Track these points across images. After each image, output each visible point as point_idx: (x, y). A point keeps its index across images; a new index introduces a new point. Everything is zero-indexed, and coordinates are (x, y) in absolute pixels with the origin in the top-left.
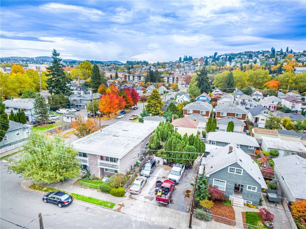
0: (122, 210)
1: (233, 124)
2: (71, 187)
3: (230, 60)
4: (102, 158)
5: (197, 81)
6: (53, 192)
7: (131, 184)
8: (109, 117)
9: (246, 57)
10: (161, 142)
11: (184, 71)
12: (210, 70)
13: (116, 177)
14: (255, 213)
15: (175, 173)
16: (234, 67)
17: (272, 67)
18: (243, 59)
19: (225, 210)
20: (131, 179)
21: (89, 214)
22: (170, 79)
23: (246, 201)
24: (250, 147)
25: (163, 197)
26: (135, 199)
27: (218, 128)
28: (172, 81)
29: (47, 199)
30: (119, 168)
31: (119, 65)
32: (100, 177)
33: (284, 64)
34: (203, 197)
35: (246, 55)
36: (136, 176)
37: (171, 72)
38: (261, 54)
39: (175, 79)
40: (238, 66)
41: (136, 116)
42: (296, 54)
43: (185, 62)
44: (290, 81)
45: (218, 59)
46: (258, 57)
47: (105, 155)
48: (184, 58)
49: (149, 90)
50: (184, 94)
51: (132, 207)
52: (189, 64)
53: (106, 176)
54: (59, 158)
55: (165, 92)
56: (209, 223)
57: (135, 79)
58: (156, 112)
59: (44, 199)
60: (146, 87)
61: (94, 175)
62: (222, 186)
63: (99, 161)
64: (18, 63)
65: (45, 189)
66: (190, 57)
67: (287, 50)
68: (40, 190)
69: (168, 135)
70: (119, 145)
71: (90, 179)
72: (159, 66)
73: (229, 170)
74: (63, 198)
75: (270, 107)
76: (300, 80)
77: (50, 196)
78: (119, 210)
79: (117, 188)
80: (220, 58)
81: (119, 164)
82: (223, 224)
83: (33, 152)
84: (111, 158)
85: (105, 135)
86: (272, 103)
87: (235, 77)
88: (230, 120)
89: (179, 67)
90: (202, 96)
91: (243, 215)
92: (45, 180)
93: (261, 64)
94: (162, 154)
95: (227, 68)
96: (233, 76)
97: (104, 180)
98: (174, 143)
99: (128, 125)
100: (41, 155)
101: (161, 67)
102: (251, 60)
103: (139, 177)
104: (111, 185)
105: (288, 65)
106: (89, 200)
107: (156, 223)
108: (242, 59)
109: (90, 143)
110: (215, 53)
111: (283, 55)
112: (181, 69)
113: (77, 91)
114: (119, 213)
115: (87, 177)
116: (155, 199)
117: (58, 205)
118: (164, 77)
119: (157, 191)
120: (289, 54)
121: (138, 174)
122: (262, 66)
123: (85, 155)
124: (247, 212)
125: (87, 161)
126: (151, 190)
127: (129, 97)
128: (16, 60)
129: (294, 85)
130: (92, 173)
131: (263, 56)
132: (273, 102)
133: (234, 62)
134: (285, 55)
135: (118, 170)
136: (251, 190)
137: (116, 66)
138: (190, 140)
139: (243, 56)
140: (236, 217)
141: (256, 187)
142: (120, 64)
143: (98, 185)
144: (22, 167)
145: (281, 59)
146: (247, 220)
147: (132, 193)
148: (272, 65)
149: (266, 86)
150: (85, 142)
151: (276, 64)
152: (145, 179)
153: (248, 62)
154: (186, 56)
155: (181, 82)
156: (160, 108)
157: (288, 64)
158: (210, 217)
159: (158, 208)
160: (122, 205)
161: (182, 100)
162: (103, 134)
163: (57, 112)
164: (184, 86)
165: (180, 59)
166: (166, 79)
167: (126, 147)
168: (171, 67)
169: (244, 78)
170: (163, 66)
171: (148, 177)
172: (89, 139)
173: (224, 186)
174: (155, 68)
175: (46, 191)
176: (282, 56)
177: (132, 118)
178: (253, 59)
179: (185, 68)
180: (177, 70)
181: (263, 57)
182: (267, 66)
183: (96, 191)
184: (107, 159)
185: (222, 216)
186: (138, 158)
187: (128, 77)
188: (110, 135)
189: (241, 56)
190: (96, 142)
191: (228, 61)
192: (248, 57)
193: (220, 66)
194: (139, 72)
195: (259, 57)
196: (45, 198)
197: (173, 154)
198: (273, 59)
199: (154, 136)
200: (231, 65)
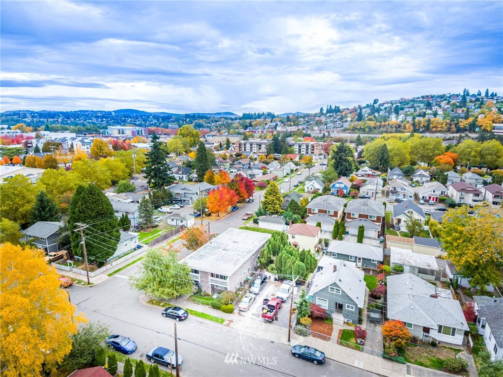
0: (231, 325)
1: (364, 229)
2: (185, 302)
3: (397, 111)
4: (212, 275)
5: (334, 160)
6: (171, 307)
7: (239, 301)
8: (218, 216)
9: (422, 105)
10: (272, 256)
11: (326, 130)
12: (366, 127)
13: (226, 294)
14: (351, 331)
15: (284, 291)
16: (402, 122)
17: (461, 122)
18: (418, 108)
19: (325, 327)
20: (240, 296)
21: (203, 327)
22: (302, 147)
23: (346, 319)
24: (373, 261)
25: (269, 314)
26: (244, 316)
27: (347, 233)
28: (305, 150)
29: (166, 314)
30: (228, 285)
31: (232, 119)
32: (210, 294)
33: (480, 116)
34: (304, 314)
35: (423, 103)
36: (245, 292)
37: (307, 131)
38: (445, 101)
39: (310, 147)
40: (408, 121)
41: (251, 214)
42: (499, 101)
43: (328, 115)
44: (473, 154)
45: (378, 110)
46: (441, 106)
47: (215, 272)
48: (327, 109)
49: (271, 167)
50: (315, 180)
51: (240, 323)
52: (335, 118)
53: (216, 292)
54: (175, 276)
55: (292, 171)
56: (306, 338)
57: (253, 148)
58: (274, 210)
59: (163, 314)
60: (267, 163)
61: (205, 291)
62: (325, 305)
63: (210, 278)
64: (90, 121)
65: (162, 304)
66: (336, 107)
67: (487, 93)
68: (158, 305)
69: (279, 248)
70: (229, 261)
71: (201, 295)
72: (289, 123)
73: (329, 289)
74: (181, 313)
75: (430, 198)
76: (487, 152)
77: (168, 311)
78: (228, 325)
79: (227, 305)
80: (382, 108)
81: (228, 282)
82: (319, 340)
83: (153, 270)
84: (221, 276)
85: (215, 248)
86: (432, 193)
87: (391, 149)
88: (362, 223)
89: (319, 123)
90: (338, 183)
91: (340, 332)
92: (164, 296)
93: (444, 118)
94: (272, 270)
95: (391, 123)
96: (387, 149)
97: (214, 297)
98: (284, 259)
99: (239, 234)
100: (160, 274)
101: (292, 123)
102: (429, 111)
103: (248, 294)
104: (221, 301)
105: (486, 120)
106: (202, 315)
107: (259, 337)
108: (415, 110)
109: (201, 258)
110: (375, 100)
111: (479, 101)
112: (321, 127)
113: (178, 175)
114: (228, 327)
115: (198, 292)
116: (261, 316)
117: (175, 319)
118: (294, 145)
119: (263, 309)
120: (489, 100)
121: (248, 291)
122: (445, 121)
123: (196, 272)
124: (344, 330)
125: (198, 277)
126: (259, 307)
127: (243, 190)
128: (88, 116)
129: (478, 159)
130: (203, 289)
131: (448, 103)
132: (434, 192)
133: (402, 115)
134: (482, 103)
135: (228, 287)
136: (350, 309)
137: (227, 122)
138: (301, 255)
139: (418, 104)
140: (333, 333)
141: (354, 306)
142: (233, 117)
143: (210, 302)
144: (145, 284)
145: (475, 109)
146: (342, 337)
147: (240, 310)
148: (460, 119)
149: (437, 161)
150: (196, 257)
151: (466, 118)
152: (253, 296)
153: (424, 115)
154: (331, 106)
155: (318, 152)
156: (279, 206)
157: (485, 117)
158: (308, 333)
159: (263, 324)
160: (231, 321)
161: (311, 187)
162: (213, 247)
163: (159, 211)
164: (322, 157)
165: (322, 110)
166: (296, 148)
167: (235, 264)
168: (307, 124)
169: (404, 151)
170: (296, 123)
171: (256, 294)
172: (200, 254)
173: (326, 304)
174: (283, 125)
175: (163, 306)
176: (477, 104)
177: (246, 218)
178: (433, 110)
179: (328, 125)
180: (316, 128)
181: (449, 106)
182: (454, 121)
183: (207, 307)
184: (217, 276)
185: (320, 333)
186: (248, 274)
187: (243, 145)
188: (220, 248)
189: (413, 105)
190: (207, 257)
191: (393, 113)
192: (425, 105)
193: (381, 122)
194: (260, 132)
195: (443, 106)
196: (164, 312)
197: (283, 270)
198: (463, 108)
199: (264, 250)
200: (398, 119)
